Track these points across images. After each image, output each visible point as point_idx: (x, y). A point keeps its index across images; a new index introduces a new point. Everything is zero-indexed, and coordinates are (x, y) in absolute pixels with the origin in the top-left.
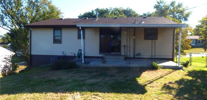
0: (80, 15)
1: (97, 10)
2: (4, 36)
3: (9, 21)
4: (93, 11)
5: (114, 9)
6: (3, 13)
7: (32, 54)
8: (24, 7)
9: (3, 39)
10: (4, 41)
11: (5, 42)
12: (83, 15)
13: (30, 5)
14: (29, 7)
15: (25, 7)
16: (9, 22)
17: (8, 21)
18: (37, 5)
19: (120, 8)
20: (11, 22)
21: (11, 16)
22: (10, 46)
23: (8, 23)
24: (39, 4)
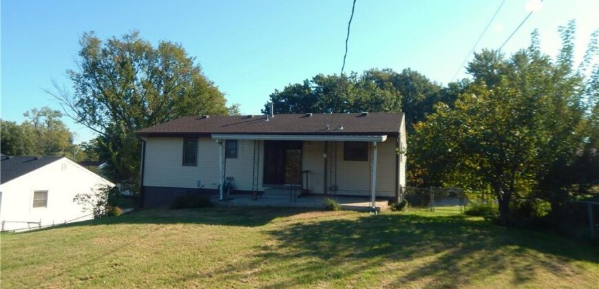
0: (274, 92)
1: (318, 79)
2: (90, 144)
3: (107, 114)
4: (306, 82)
5: (368, 74)
6: (95, 97)
7: (145, 184)
8: (139, 81)
9: (87, 153)
10: (90, 157)
11: (93, 160)
12: (283, 93)
13: (152, 77)
14: (150, 82)
15: (142, 82)
16: (106, 117)
17: (104, 114)
18: (167, 77)
19: (383, 70)
20: (111, 115)
21: (112, 104)
22: (102, 169)
23: (103, 118)
24: (171, 74)
